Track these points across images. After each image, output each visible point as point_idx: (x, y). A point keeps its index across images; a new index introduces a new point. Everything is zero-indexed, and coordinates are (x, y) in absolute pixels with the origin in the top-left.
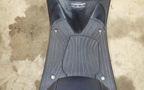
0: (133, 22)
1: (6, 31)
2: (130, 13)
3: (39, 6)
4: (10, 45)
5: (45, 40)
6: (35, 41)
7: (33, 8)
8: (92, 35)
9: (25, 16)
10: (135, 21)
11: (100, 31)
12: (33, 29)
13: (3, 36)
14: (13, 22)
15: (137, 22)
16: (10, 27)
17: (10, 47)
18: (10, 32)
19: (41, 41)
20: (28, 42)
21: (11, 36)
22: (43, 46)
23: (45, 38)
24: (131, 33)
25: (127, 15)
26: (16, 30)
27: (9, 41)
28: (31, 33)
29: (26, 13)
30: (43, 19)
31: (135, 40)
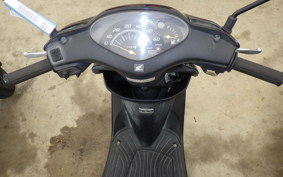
0: (226, 141)
1: (45, 145)
2: (220, 129)
3: (98, 114)
4: (47, 166)
5: (99, 162)
6: (85, 162)
7: (89, 116)
8: (165, 150)
9: (76, 126)
10: (228, 140)
11: (175, 145)
12: (84, 144)
13: (39, 152)
14: (57, 133)
15: (231, 142)
16: (53, 140)
17: (45, 170)
18: (51, 147)
19: (94, 163)
20: (74, 164)
21: (51, 154)
22: (95, 170)
23: (100, 158)
24: (224, 156)
25: (216, 130)
26: (60, 145)
27: (46, 161)
28: (81, 150)
29: (77, 122)
30: (100, 131)
31: (232, 166)
